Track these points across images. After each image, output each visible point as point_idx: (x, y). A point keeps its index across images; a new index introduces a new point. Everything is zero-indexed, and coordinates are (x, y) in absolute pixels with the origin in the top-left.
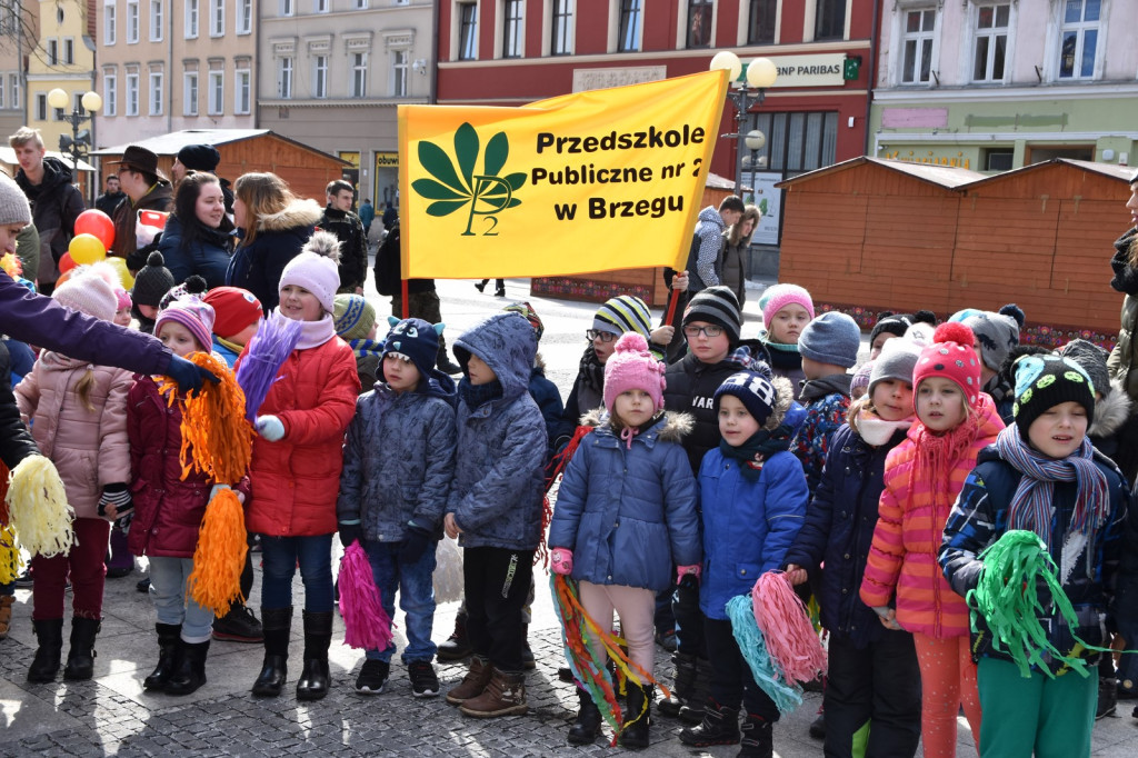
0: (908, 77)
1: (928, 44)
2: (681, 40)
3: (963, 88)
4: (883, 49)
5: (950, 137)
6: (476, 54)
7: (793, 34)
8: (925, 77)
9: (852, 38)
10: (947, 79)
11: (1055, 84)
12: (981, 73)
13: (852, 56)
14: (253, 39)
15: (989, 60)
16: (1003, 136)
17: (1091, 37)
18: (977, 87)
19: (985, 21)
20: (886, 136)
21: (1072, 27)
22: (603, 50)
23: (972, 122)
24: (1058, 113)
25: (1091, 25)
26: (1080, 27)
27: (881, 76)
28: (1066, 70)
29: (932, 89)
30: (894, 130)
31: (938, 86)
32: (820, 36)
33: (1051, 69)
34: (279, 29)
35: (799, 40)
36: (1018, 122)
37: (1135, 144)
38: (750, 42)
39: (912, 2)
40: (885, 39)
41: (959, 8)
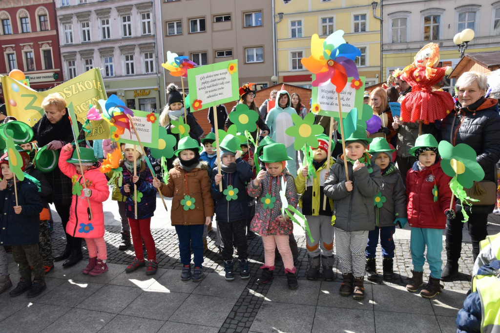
1: (74, 68)
7: (39, 68)
9: (55, 69)
11: (106, 78)
13: (55, 73)
17: (112, 66)
21: (107, 64)
24: (107, 85)
25: (111, 63)
26: (109, 64)
28: (107, 74)
32: (46, 69)
33: (104, 74)
37: (125, 91)
38: (28, 70)
39: (68, 58)
40: (63, 68)
41: (80, 60)
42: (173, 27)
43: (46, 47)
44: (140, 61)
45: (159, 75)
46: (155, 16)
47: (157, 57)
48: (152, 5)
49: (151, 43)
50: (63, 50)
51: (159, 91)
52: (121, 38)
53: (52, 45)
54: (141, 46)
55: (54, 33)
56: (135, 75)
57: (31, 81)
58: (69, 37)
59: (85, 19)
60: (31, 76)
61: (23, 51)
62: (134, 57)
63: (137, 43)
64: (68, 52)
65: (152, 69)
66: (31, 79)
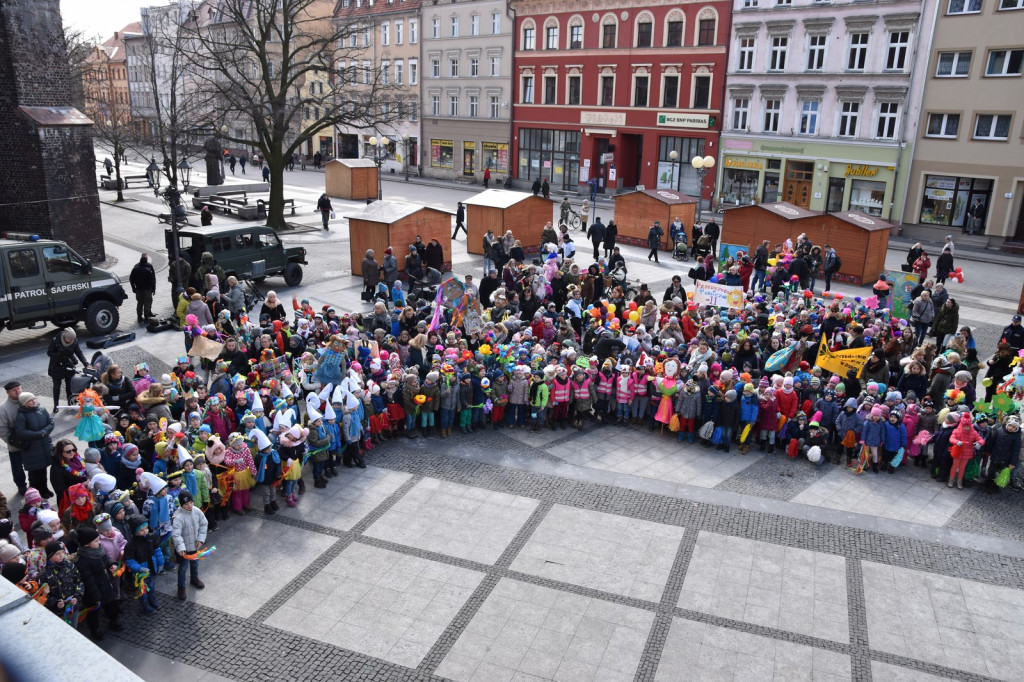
0: (736, 126)
1: (745, 114)
2: (632, 102)
3: (760, 134)
4: (725, 114)
5: (755, 154)
6: (532, 100)
7: (685, 104)
8: (743, 127)
9: (712, 108)
10: (753, 130)
11: (799, 136)
12: (767, 127)
13: (712, 116)
14: (418, 87)
15: (771, 123)
16: (777, 155)
17: (814, 118)
18: (766, 134)
19: (769, 106)
20: (728, 152)
21: (806, 112)
22: (595, 104)
23: (764, 148)
24: (800, 147)
25: (814, 113)
26: (809, 113)
27: (724, 125)
28: (803, 130)
29: (747, 133)
31: (749, 132)
32: (697, 105)
33: (797, 129)
34: (432, 83)
35: (687, 107)
36: (783, 150)
37: (831, 163)
38: (665, 106)
39: (738, 95)
40: (726, 110)
41: (758, 100)
42: (951, 60)
43: (703, 72)
44: (869, 116)
45: (903, 145)
46: (919, 39)
47: (906, 113)
48: (917, 20)
49: (900, 88)
50: (730, 81)
51: (897, 173)
52: (842, 72)
53: (714, 70)
54: (878, 91)
55: (723, 50)
56: (857, 140)
57: (667, 124)
58: (746, 60)
59: (782, 32)
60: (668, 115)
61: (663, 75)
62: (861, 108)
63: (871, 84)
64: (740, 85)
65: (890, 133)
66: (668, 120)
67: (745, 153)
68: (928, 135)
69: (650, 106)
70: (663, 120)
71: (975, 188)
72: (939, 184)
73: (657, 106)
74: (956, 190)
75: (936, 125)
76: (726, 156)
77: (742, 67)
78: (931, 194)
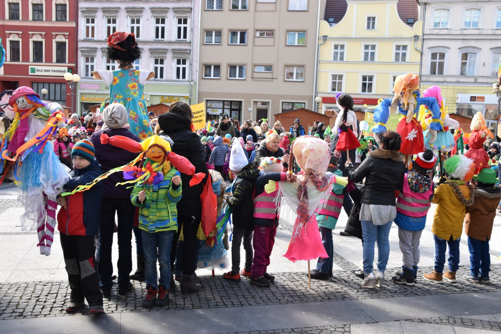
0: (87, 75)
1: (92, 66)
2: (8, 59)
4: (79, 67)
5: (101, 92)
7: (49, 60)
9: (69, 63)
13: (70, 68)
20: (82, 91)
27: (79, 74)
30: (84, 89)
32: (58, 61)
37: (151, 95)
38: (34, 61)
39: (87, 54)
40: (79, 64)
41: (101, 57)
42: (212, 35)
43: (61, 39)
44: (170, 66)
45: (192, 83)
46: (193, 22)
47: (191, 64)
48: (191, 11)
49: (187, 50)
50: (80, 45)
51: (190, 100)
52: (152, 40)
53: (69, 37)
54: (175, 51)
55: (73, 25)
56: (165, 81)
57: (37, 73)
58: (91, 31)
59: (113, 15)
60: (37, 68)
61: (31, 40)
62: (165, 61)
63: (170, 47)
64: (88, 48)
65: (184, 77)
66: (38, 71)
67: (95, 92)
68: (204, 77)
69: (23, 61)
70: (33, 70)
71: (233, 108)
72: (214, 105)
73: (29, 61)
74: (223, 109)
75: (208, 72)
76: (82, 94)
77: (88, 36)
78: (210, 112)
